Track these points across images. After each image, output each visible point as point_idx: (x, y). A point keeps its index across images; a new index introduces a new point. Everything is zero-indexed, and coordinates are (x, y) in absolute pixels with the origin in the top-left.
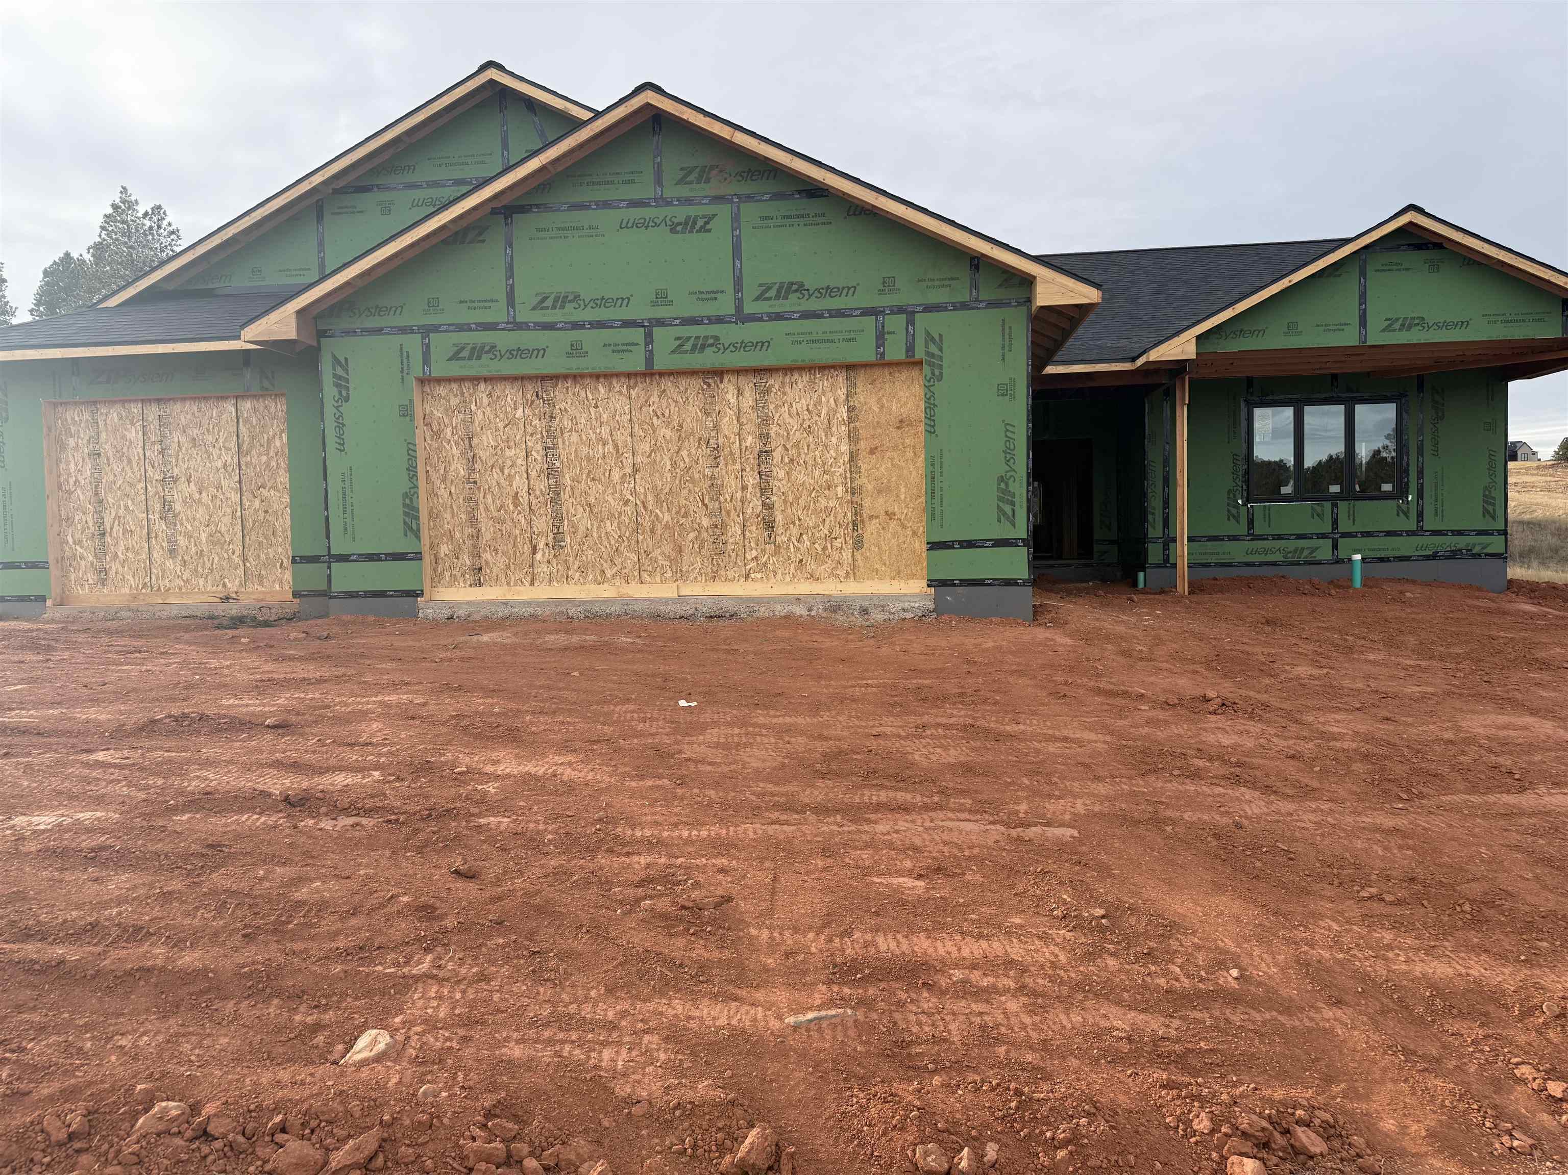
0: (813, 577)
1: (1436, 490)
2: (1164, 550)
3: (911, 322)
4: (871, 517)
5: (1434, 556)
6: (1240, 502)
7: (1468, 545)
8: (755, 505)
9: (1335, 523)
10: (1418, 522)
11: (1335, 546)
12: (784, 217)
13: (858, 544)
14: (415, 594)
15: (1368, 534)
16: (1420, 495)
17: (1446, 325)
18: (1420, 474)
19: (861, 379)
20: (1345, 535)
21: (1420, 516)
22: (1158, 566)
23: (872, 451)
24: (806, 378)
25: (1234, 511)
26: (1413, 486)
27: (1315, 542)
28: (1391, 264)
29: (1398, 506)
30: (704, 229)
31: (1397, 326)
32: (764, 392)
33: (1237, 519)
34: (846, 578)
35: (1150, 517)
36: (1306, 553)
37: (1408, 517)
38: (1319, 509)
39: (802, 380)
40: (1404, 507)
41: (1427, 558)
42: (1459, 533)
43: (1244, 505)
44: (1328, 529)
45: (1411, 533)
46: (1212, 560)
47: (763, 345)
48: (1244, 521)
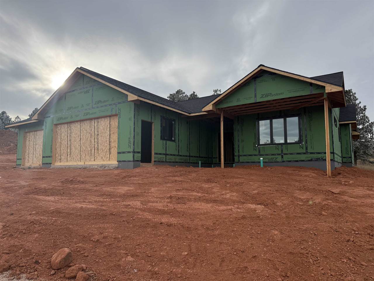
0: (104, 161)
1: (311, 141)
2: (239, 158)
3: (116, 106)
4: (112, 147)
5: (311, 160)
6: (256, 146)
7: (322, 157)
8: (96, 146)
9: (282, 151)
10: (306, 150)
11: (282, 157)
12: (99, 88)
13: (110, 153)
14: (51, 164)
15: (292, 154)
16: (306, 142)
17: (277, 94)
18: (306, 136)
19: (112, 118)
20: (285, 154)
21: (307, 148)
22: (237, 162)
23: (113, 133)
24: (104, 119)
25: (255, 148)
26: (304, 140)
27: (277, 156)
28: (262, 80)
29: (300, 146)
30: (89, 92)
31: (264, 96)
32: (98, 122)
33: (256, 150)
34: (108, 160)
35: (235, 150)
36: (274, 159)
37: (303, 149)
38: (277, 147)
39: (103, 119)
40: (302, 146)
41: (309, 160)
42: (319, 153)
43: (258, 146)
44: (280, 152)
45: (305, 153)
46: (250, 161)
47: (95, 113)
48: (258, 150)
